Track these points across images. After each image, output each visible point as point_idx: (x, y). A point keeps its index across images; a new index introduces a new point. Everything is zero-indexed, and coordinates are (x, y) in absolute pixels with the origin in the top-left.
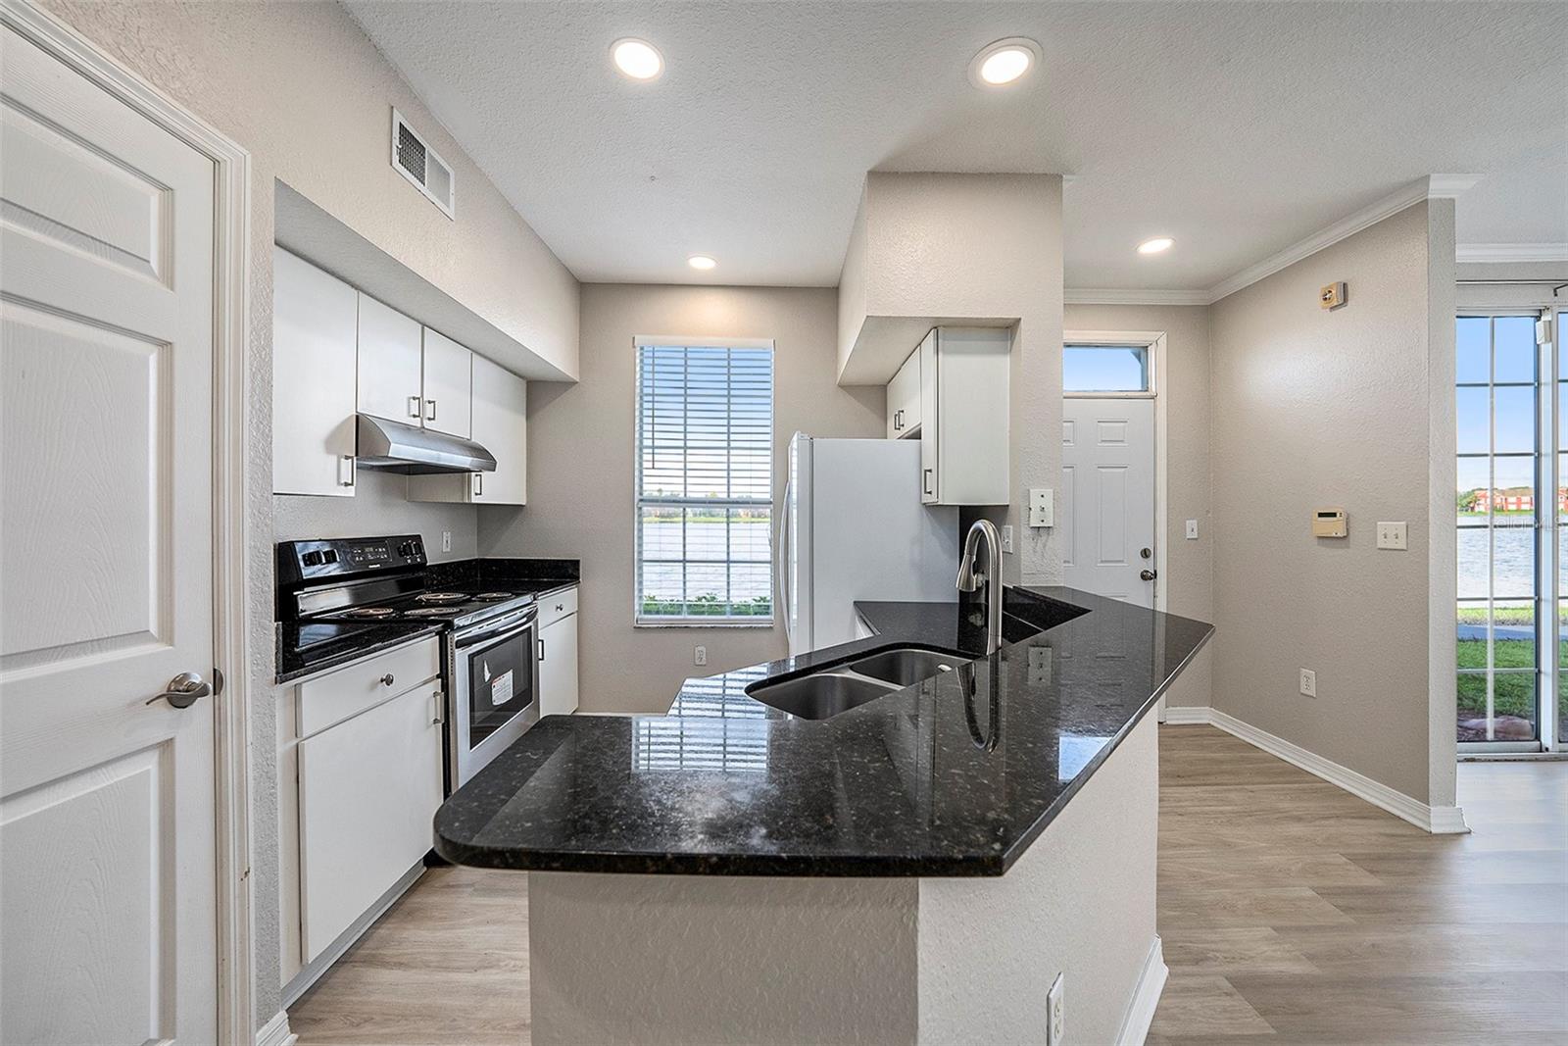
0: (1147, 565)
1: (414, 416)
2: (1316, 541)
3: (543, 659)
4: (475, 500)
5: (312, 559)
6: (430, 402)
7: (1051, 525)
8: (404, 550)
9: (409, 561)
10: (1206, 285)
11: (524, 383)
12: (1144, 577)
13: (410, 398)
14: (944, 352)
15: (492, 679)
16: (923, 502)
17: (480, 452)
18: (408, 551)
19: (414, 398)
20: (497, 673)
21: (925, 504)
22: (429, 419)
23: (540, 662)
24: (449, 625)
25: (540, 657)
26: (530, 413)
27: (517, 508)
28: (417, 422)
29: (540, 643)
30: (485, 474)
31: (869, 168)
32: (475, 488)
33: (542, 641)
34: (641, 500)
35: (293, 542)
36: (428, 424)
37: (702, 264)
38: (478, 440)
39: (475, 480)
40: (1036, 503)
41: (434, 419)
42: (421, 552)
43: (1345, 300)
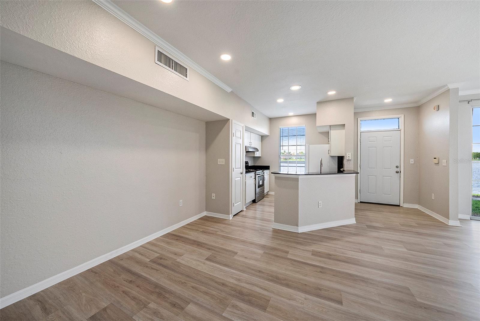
0: (398, 170)
2: (434, 164)
3: (265, 180)
4: (256, 156)
6: (251, 142)
7: (351, 159)
10: (416, 102)
11: (261, 136)
12: (397, 172)
14: (332, 130)
17: (257, 149)
20: (260, 180)
22: (251, 145)
24: (256, 172)
26: (262, 141)
27: (260, 157)
30: (257, 152)
31: (317, 101)
33: (265, 177)
37: (291, 114)
38: (256, 147)
39: (255, 153)
40: (348, 155)
42: (248, 164)
43: (439, 109)
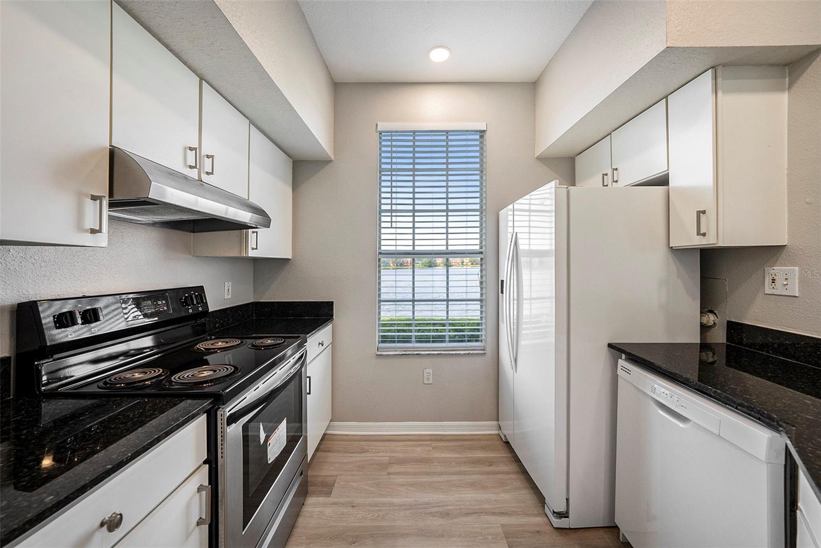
1: (191, 167)
3: (309, 393)
4: (252, 254)
5: (64, 320)
6: (208, 157)
8: (186, 301)
9: (191, 311)
11: (291, 161)
13: (185, 149)
14: (724, 92)
15: (267, 438)
16: (671, 246)
17: (257, 210)
18: (189, 302)
19: (191, 149)
21: (672, 247)
22: (208, 173)
23: (308, 395)
24: (219, 399)
25: (308, 391)
26: (296, 184)
27: (288, 260)
28: (194, 174)
29: (308, 379)
30: (262, 231)
32: (252, 243)
33: (310, 378)
34: (380, 253)
35: (35, 302)
36: (205, 178)
38: (255, 200)
39: (252, 235)
41: (212, 173)
42: (202, 301)
